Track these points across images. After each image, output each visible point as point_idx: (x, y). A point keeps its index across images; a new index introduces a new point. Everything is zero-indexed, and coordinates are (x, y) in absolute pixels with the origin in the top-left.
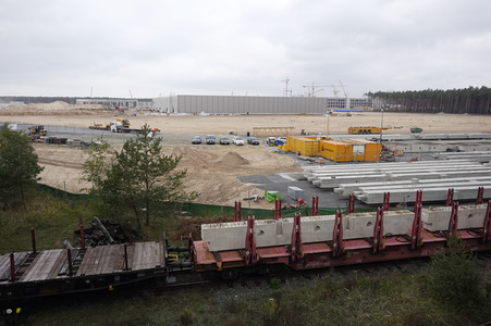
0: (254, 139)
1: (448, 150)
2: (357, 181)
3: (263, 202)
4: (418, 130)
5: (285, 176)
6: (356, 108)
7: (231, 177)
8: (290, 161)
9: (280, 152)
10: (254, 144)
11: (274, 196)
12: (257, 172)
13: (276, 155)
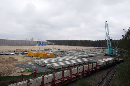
0: (18, 53)
1: (67, 54)
2: (50, 63)
3: (25, 73)
4: (59, 49)
5: (30, 63)
6: (44, 44)
7: (11, 65)
8: (30, 59)
9: (26, 56)
10: (17, 54)
11: (28, 70)
12: (20, 63)
13: (25, 57)
